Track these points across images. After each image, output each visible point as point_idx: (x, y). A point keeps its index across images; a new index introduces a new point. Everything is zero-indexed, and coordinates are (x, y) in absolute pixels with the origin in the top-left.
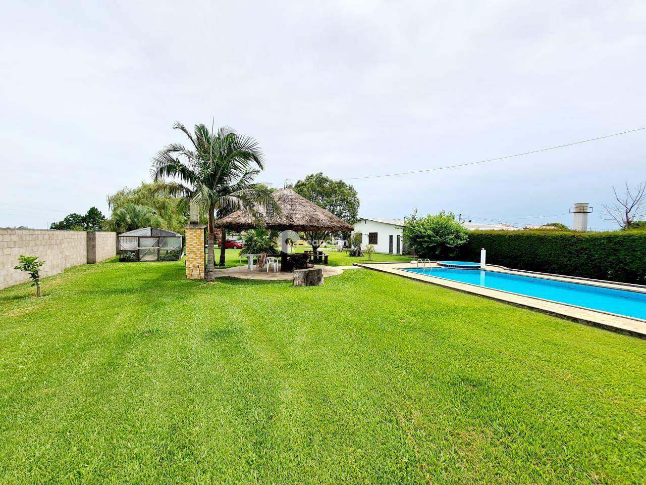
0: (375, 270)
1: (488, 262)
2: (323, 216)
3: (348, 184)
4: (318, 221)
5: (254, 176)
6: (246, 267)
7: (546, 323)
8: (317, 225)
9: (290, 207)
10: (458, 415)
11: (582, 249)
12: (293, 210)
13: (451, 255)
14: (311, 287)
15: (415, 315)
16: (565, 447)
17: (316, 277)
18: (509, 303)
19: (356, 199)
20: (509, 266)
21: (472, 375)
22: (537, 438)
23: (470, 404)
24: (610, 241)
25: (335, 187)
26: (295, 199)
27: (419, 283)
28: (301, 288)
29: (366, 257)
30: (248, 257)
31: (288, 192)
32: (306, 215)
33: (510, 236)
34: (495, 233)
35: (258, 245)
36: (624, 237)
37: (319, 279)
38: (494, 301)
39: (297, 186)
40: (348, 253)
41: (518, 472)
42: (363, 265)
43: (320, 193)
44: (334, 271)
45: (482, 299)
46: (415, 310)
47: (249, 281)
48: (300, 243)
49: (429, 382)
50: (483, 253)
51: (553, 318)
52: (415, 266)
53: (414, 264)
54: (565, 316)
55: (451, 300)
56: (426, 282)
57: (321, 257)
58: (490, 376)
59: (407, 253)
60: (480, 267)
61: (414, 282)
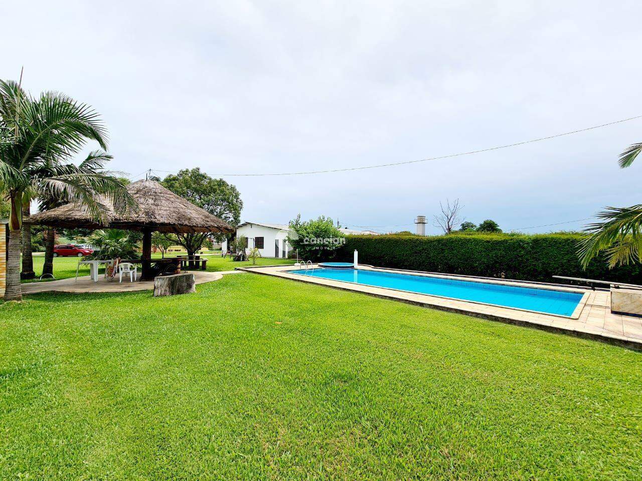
0: (259, 273)
1: (360, 262)
2: (195, 214)
3: (230, 184)
4: (190, 219)
5: (103, 162)
6: (88, 277)
7: (402, 310)
8: (188, 224)
9: (153, 202)
10: (328, 420)
11: (423, 249)
12: (157, 205)
13: (330, 257)
14: (178, 296)
15: (293, 315)
16: (421, 427)
17: (185, 284)
18: (375, 295)
19: (239, 200)
20: (376, 265)
21: (343, 370)
22: (400, 425)
23: (340, 403)
24: (439, 244)
25: (215, 186)
26: (161, 193)
27: (300, 284)
28: (165, 298)
29: (251, 260)
30: (92, 265)
31: (151, 184)
32: (174, 212)
33: (376, 240)
34: (365, 237)
35: (109, 250)
36: (447, 240)
37: (190, 286)
38: (364, 295)
39: (167, 181)
40: (232, 258)
41: (384, 472)
42: (247, 269)
43: (196, 191)
44: (211, 277)
45: (354, 294)
46: (294, 310)
47: (86, 296)
48: (177, 249)
49: (301, 387)
50: (356, 253)
51: (407, 305)
52: (298, 268)
53: (297, 266)
54: (415, 302)
55: (327, 297)
56: (307, 282)
57: (198, 263)
58: (359, 367)
59: (292, 257)
60: (353, 267)
61: (296, 283)
